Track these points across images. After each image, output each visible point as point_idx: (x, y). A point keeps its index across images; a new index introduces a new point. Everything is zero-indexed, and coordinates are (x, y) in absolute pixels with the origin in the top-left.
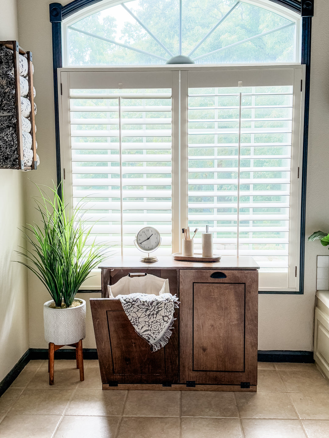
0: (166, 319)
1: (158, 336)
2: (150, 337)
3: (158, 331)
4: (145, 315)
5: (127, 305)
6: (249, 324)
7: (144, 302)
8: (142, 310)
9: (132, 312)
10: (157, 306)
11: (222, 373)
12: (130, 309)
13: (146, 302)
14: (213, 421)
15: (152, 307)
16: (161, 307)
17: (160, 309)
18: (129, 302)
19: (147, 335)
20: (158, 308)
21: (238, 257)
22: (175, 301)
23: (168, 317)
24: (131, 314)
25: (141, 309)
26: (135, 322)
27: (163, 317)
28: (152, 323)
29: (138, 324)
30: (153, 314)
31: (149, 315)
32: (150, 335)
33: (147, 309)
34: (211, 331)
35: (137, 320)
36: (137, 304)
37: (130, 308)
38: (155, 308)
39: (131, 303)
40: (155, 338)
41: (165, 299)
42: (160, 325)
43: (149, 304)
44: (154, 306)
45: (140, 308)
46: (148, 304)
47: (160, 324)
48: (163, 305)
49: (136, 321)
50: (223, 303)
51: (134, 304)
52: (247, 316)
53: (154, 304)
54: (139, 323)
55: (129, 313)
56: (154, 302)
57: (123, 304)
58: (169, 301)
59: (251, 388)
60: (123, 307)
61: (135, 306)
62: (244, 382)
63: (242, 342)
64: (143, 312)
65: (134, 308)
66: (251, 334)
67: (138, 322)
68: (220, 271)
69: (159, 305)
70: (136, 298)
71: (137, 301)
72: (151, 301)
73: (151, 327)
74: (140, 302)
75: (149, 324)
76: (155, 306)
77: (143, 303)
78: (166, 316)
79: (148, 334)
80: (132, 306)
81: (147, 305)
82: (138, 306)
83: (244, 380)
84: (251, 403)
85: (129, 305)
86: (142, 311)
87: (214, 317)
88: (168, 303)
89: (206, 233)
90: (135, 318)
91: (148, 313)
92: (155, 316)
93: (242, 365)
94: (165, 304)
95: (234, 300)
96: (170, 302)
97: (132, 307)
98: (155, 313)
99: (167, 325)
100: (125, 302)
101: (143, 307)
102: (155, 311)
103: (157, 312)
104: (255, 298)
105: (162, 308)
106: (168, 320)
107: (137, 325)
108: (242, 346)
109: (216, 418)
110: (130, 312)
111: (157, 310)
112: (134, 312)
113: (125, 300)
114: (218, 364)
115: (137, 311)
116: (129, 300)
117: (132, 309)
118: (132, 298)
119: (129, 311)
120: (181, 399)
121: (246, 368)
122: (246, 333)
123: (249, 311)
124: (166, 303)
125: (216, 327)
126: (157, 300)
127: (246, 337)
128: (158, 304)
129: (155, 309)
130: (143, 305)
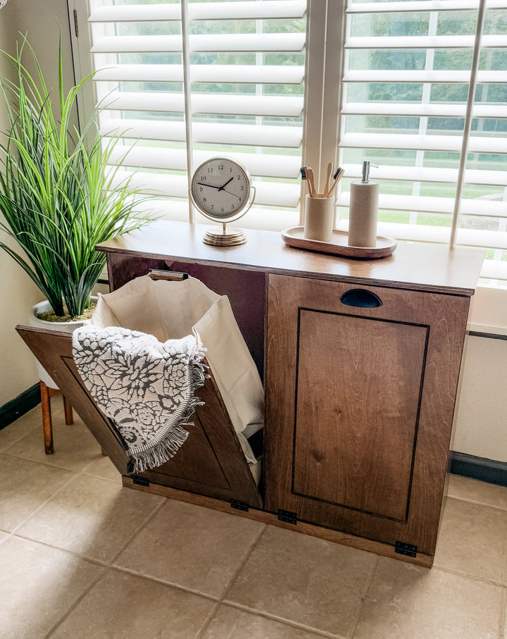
0: (167, 403)
1: (153, 437)
2: (137, 434)
3: (151, 427)
4: (120, 386)
5: (82, 354)
6: (428, 424)
7: (118, 354)
8: (112, 374)
9: (94, 373)
10: (145, 370)
11: (354, 512)
12: (88, 366)
13: (123, 355)
14: (283, 633)
15: (134, 370)
16: (156, 374)
17: (152, 378)
18: (89, 348)
19: (131, 430)
20: (148, 375)
21: (452, 248)
22: (195, 362)
23: (171, 398)
24: (90, 377)
25: (111, 371)
26: (100, 398)
27: (160, 397)
28: (137, 407)
29: (106, 402)
30: (137, 388)
31: (129, 387)
32: (137, 431)
33: (124, 374)
34: (335, 422)
35: (105, 393)
36: (103, 357)
37: (90, 363)
38: (139, 374)
39: (92, 351)
40: (147, 440)
41: (167, 355)
42: (154, 415)
43: (129, 362)
44: (138, 368)
45: (110, 368)
46: (126, 361)
47: (153, 412)
48: (159, 370)
49: (102, 394)
50: (368, 365)
51: (97, 356)
52: (425, 404)
53: (140, 363)
54: (109, 400)
55: (87, 374)
56: (139, 357)
57: (74, 352)
58: (177, 361)
59: (419, 557)
60: (75, 359)
61: (99, 360)
62: (403, 542)
63: (408, 461)
64: (116, 379)
65: (98, 364)
66: (430, 448)
67: (105, 397)
68: (366, 288)
69: (149, 367)
70: (104, 342)
71: (106, 348)
72: (133, 354)
73: (138, 415)
74: (112, 352)
75: (132, 408)
76: (141, 368)
77: (116, 357)
78: (168, 397)
79: (134, 428)
80: (94, 358)
81: (125, 364)
82: (105, 362)
83: (405, 539)
84: (399, 601)
85: (88, 356)
86: (115, 376)
87: (344, 392)
88: (173, 365)
89: (359, 182)
90: (99, 388)
91: (126, 382)
92: (141, 392)
93: (403, 506)
94: (166, 368)
95: (395, 361)
96: (180, 363)
97: (93, 361)
98: (142, 385)
99: (173, 418)
100: (80, 348)
101: (116, 366)
102: (140, 380)
103: (147, 385)
104: (450, 366)
105: (158, 376)
106: (173, 406)
107: (105, 405)
108: (407, 469)
109: (297, 627)
110: (90, 373)
111: (145, 380)
112: (98, 375)
113: (81, 342)
114: (346, 493)
115: (104, 374)
116: (91, 343)
117: (93, 365)
118: (98, 339)
119: (85, 370)
120: (254, 546)
121: (412, 516)
122: (418, 443)
123: (432, 395)
124: (168, 367)
125: (348, 415)
126: (146, 355)
127: (419, 451)
128: (147, 364)
129: (141, 377)
130: (117, 361)
